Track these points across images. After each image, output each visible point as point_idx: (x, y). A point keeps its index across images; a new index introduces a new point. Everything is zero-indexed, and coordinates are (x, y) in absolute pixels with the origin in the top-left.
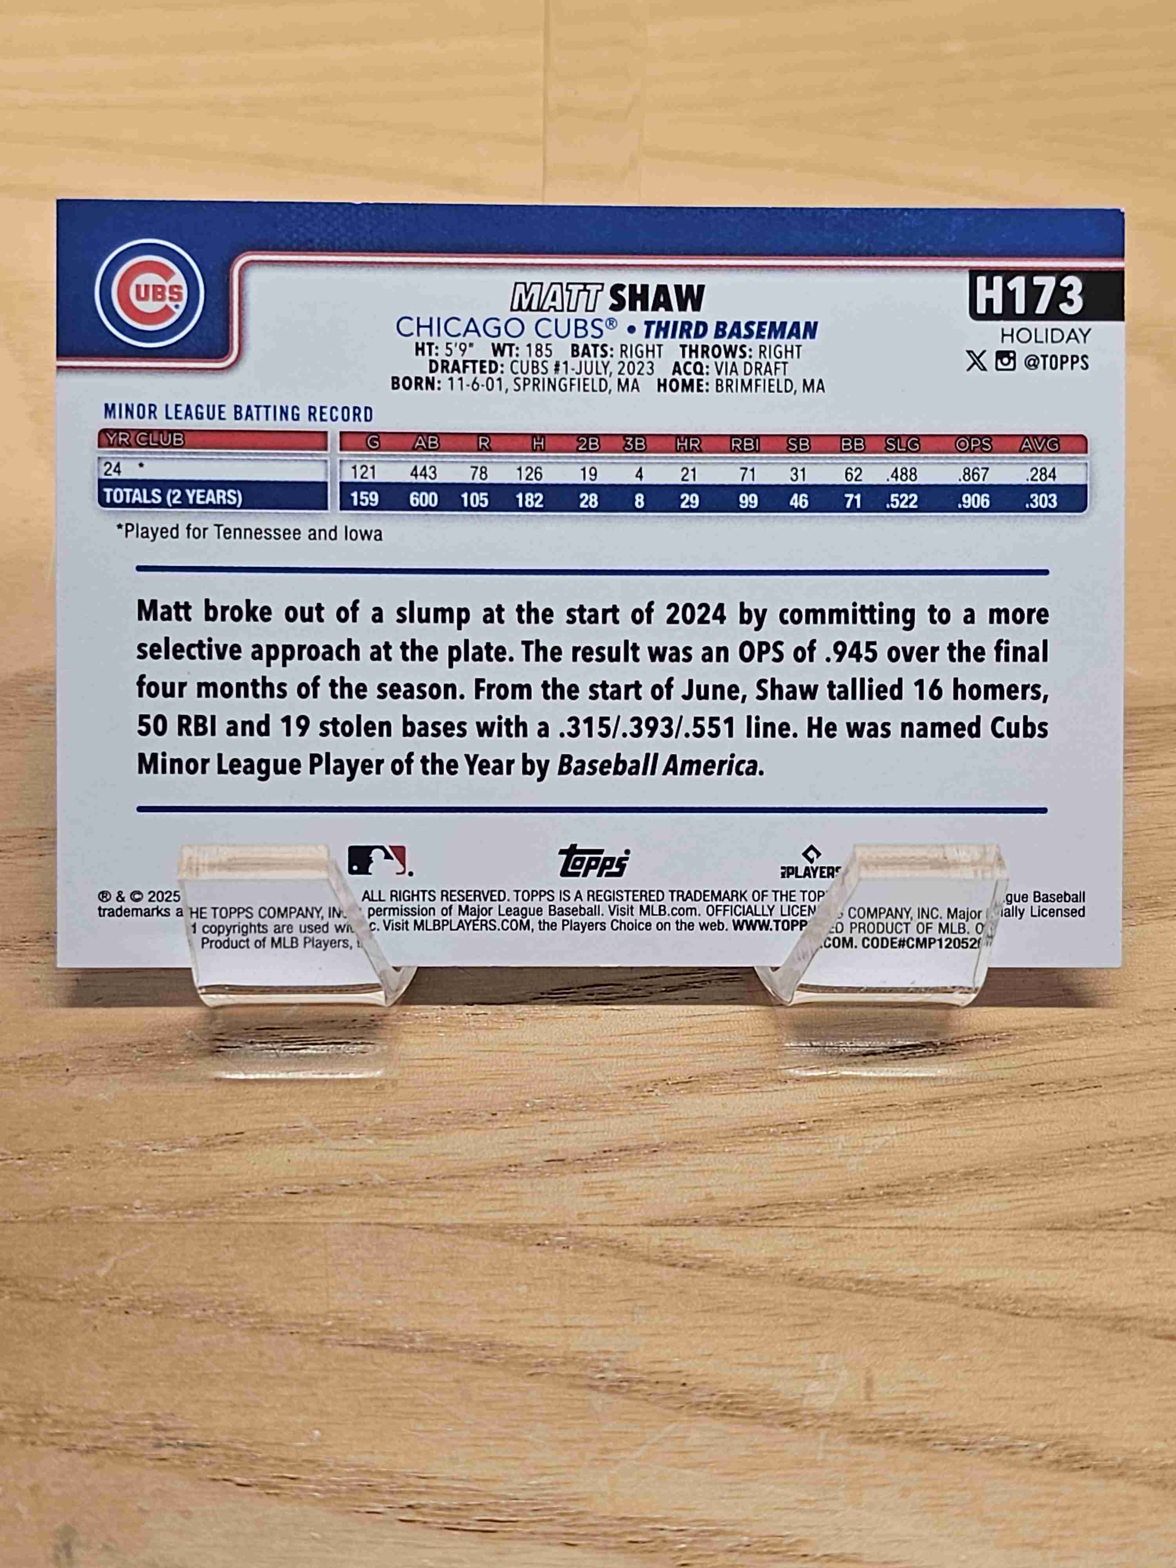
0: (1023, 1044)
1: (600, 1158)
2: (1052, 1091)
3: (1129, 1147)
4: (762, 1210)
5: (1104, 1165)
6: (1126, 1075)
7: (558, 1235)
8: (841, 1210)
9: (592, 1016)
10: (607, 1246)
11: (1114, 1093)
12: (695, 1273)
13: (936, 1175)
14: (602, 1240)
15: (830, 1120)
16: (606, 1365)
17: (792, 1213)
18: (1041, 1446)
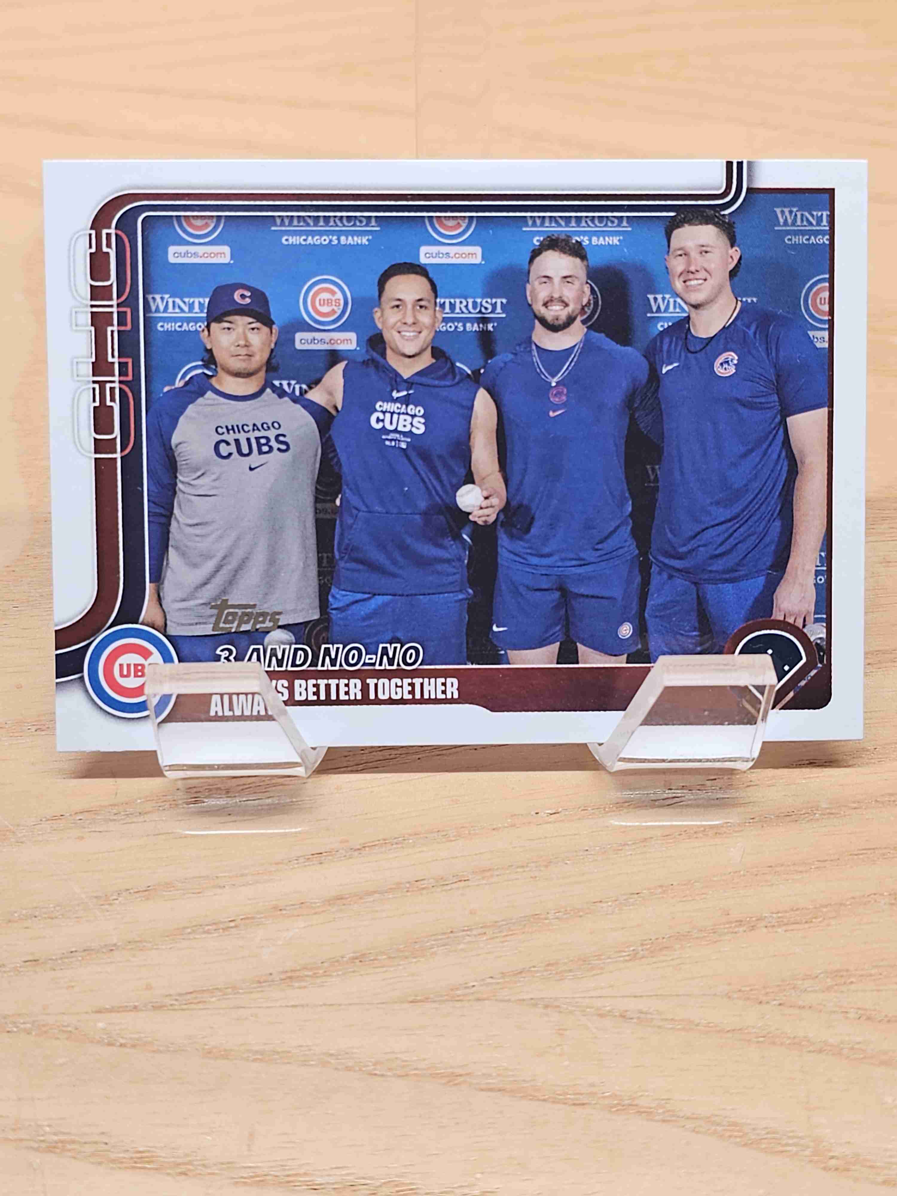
0: (414, 846)
1: (67, 958)
2: (430, 886)
3: (484, 930)
4: (189, 997)
5: (462, 946)
6: (490, 870)
7: (24, 1023)
8: (252, 993)
9: (79, 838)
10: (64, 1031)
11: (478, 885)
12: (127, 1050)
13: (330, 959)
14: (58, 1026)
15: (253, 918)
16: (48, 1129)
17: (212, 997)
18: (378, 1184)
